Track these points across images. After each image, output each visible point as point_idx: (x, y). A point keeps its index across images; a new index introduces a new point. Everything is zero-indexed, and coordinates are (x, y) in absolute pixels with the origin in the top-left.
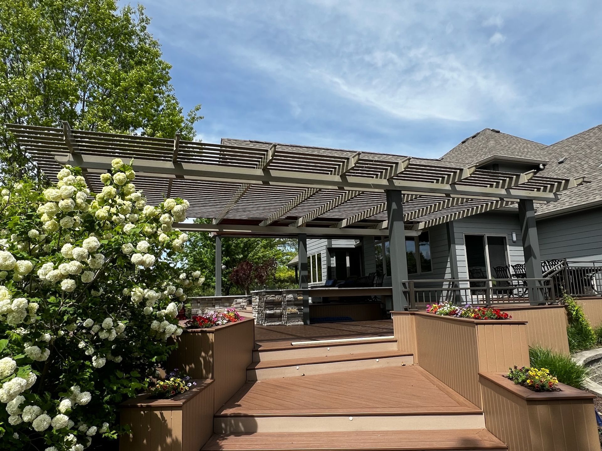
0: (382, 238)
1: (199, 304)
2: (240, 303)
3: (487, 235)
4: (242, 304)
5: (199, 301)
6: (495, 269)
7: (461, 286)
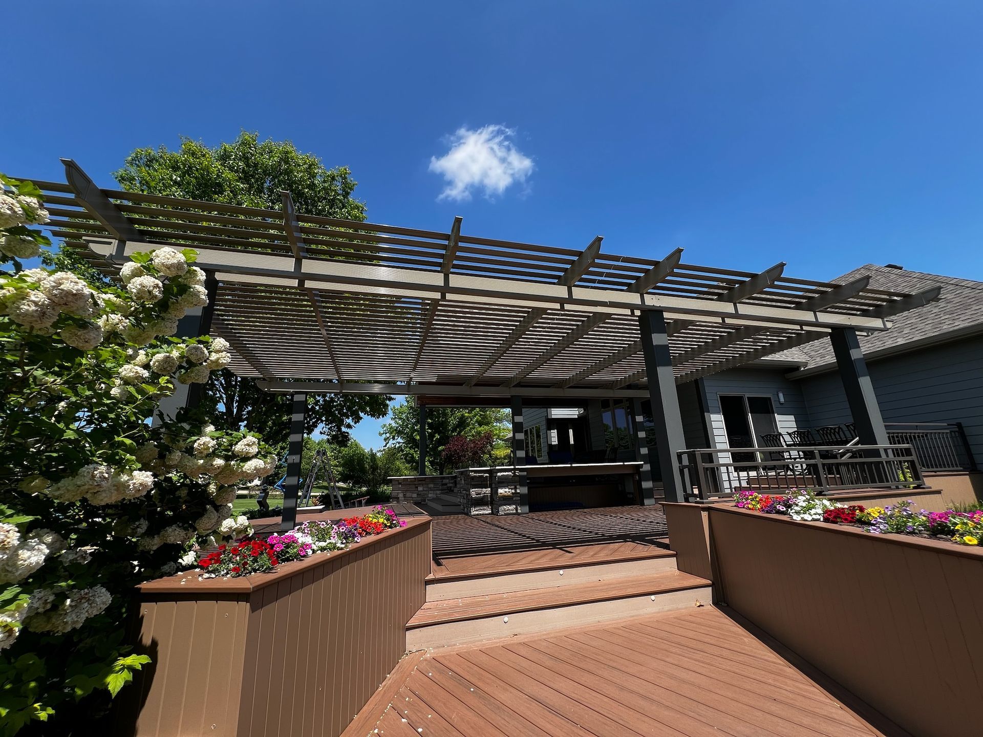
0: (611, 403)
1: (400, 486)
2: (446, 484)
3: (747, 395)
4: (448, 485)
5: (400, 481)
6: (763, 437)
7: (722, 461)
